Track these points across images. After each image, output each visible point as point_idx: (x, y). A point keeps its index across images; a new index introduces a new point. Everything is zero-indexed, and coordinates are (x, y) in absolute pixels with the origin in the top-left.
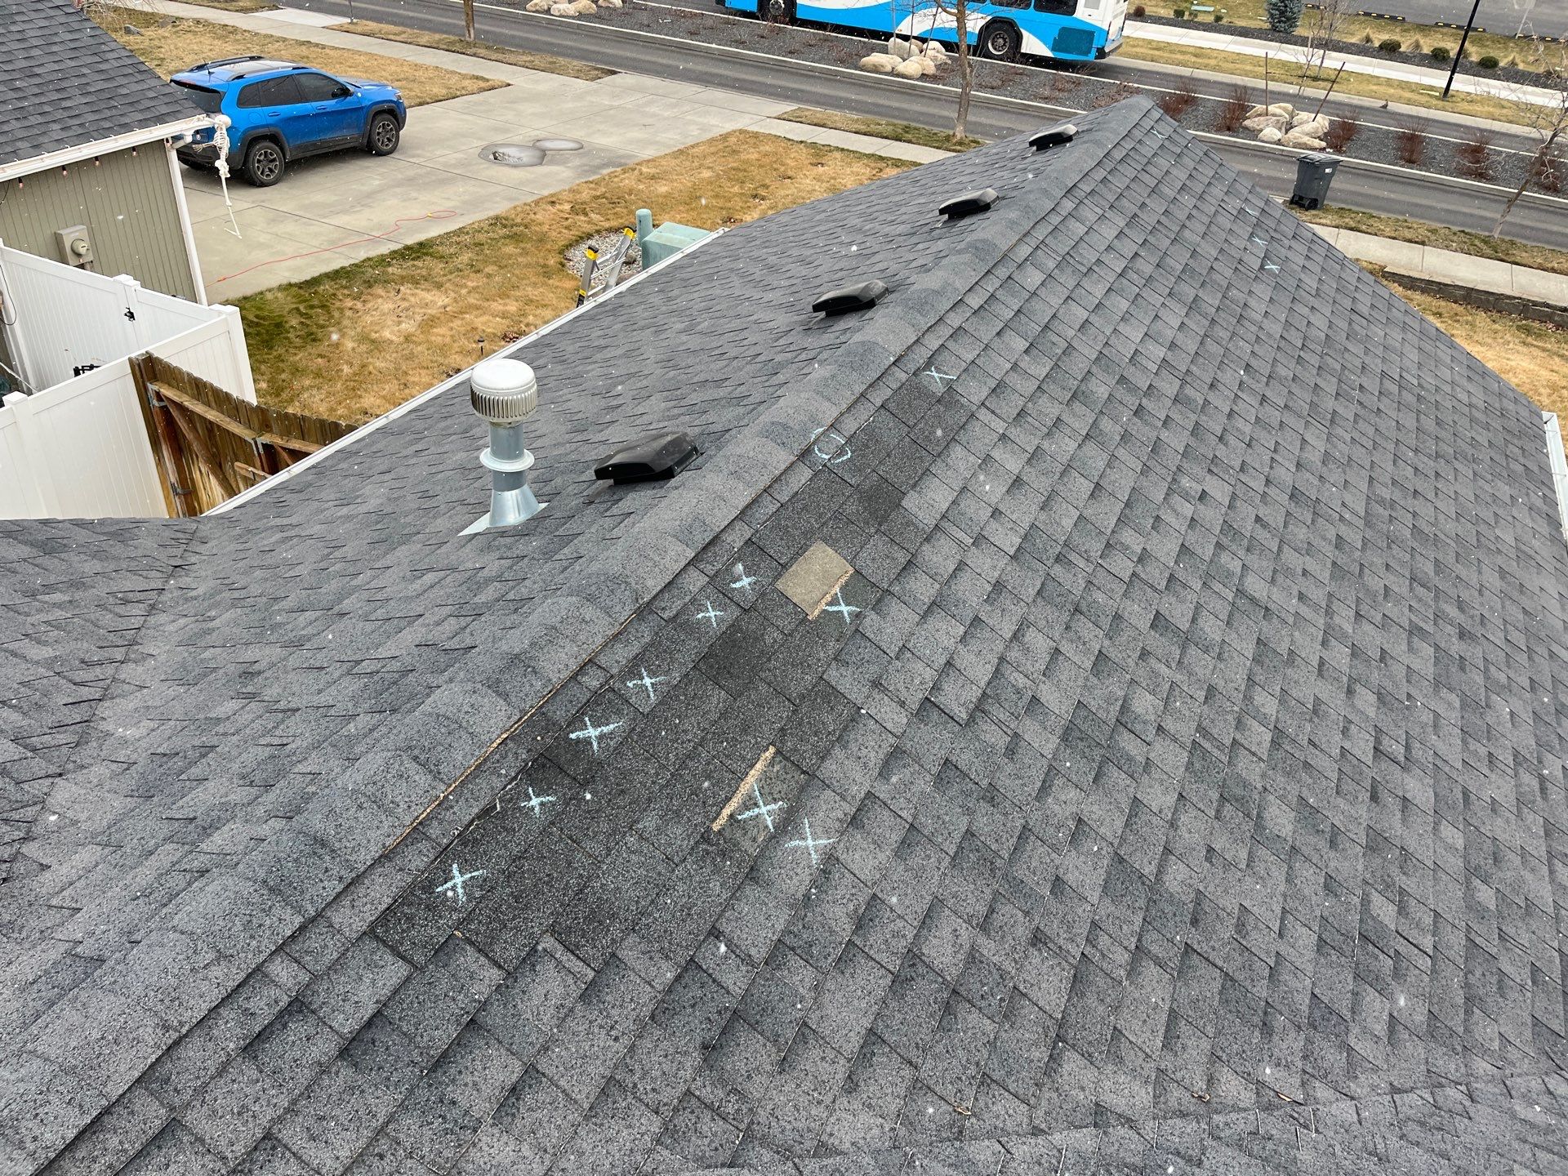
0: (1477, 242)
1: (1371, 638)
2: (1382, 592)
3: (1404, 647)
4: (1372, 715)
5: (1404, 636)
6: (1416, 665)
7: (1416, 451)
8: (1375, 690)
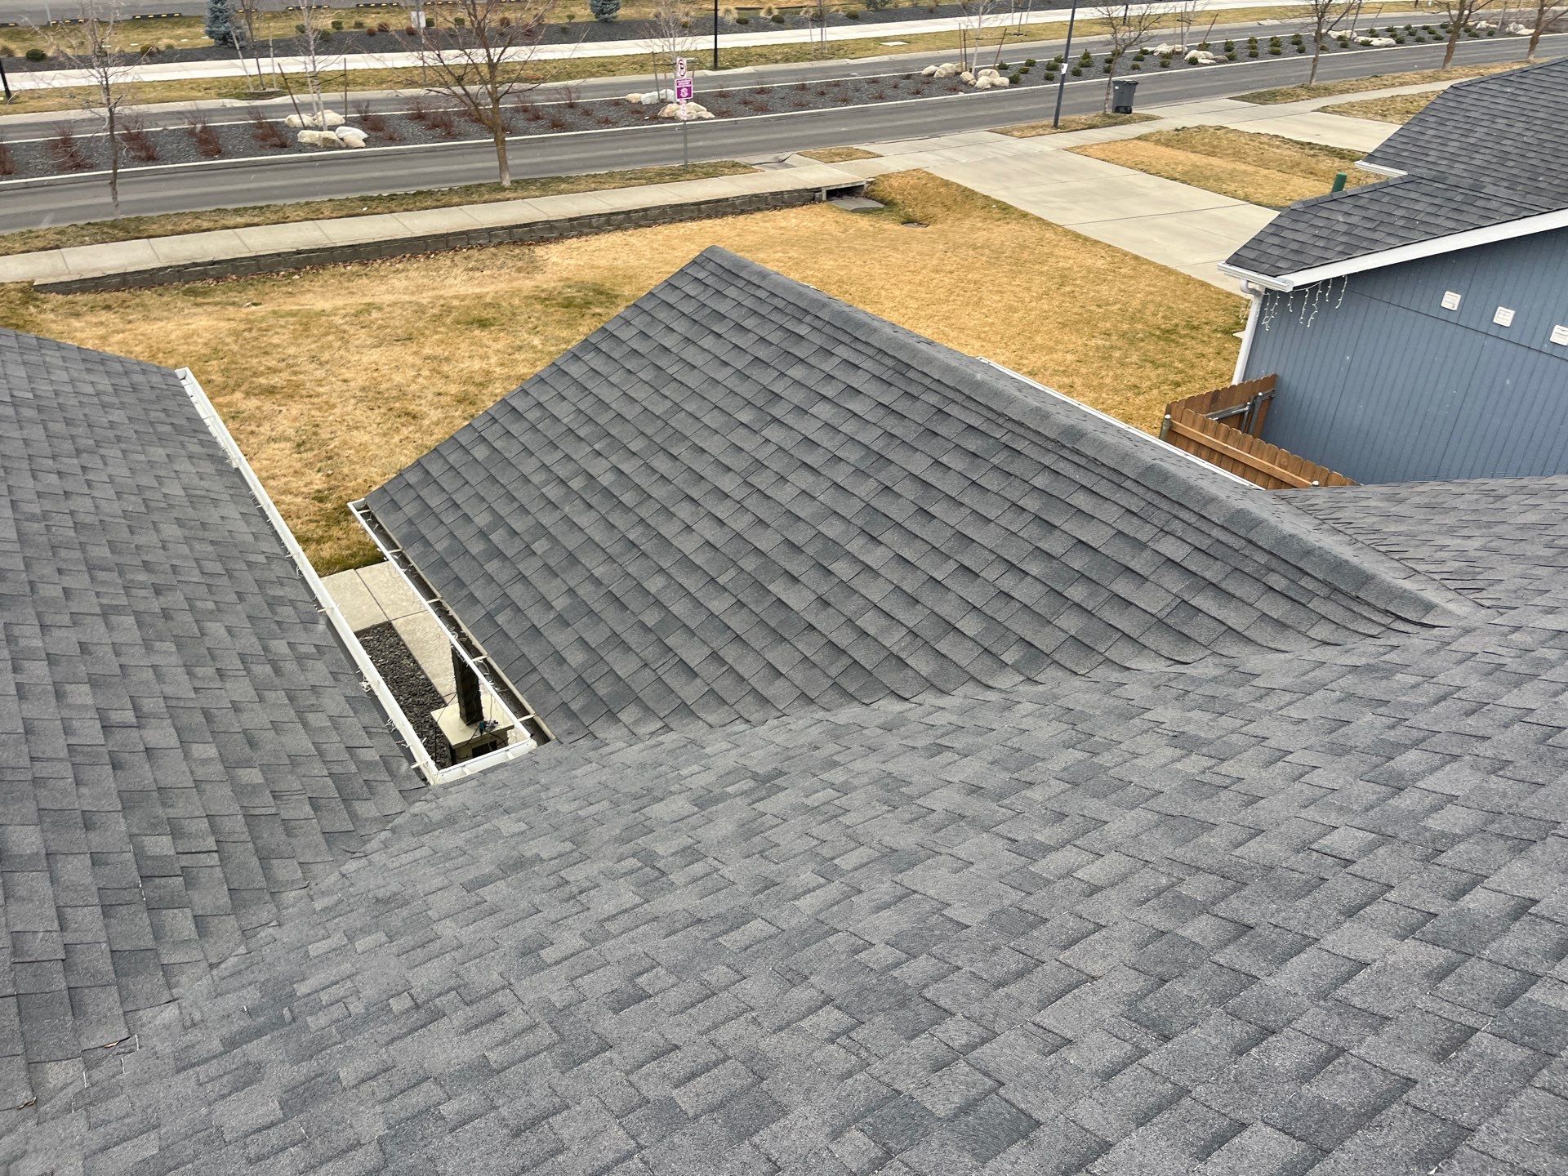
0: (106, 230)
1: (65, 640)
2: (61, 595)
3: (102, 629)
4: (90, 701)
5: (100, 620)
6: (119, 638)
7: (54, 457)
8: (86, 680)
